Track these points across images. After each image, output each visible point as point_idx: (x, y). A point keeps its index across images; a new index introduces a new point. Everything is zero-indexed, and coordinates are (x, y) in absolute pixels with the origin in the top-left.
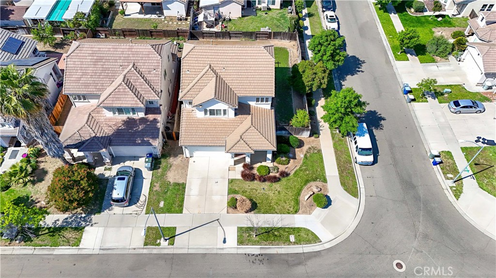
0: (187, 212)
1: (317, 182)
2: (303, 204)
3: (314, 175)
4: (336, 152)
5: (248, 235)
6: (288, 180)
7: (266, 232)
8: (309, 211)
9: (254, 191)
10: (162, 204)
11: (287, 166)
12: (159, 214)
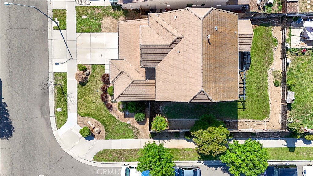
0: (78, 36)
1: (104, 132)
2: (85, 119)
3: (111, 130)
4: (135, 150)
5: (61, 79)
6: (105, 110)
7: (63, 92)
8: (81, 124)
9: (95, 84)
10: (84, 17)
11: (117, 109)
12: (76, 16)
